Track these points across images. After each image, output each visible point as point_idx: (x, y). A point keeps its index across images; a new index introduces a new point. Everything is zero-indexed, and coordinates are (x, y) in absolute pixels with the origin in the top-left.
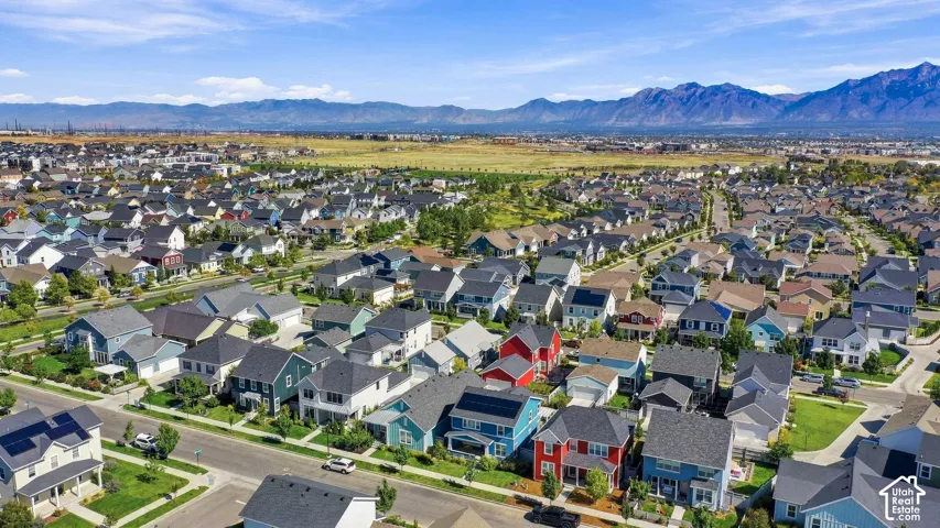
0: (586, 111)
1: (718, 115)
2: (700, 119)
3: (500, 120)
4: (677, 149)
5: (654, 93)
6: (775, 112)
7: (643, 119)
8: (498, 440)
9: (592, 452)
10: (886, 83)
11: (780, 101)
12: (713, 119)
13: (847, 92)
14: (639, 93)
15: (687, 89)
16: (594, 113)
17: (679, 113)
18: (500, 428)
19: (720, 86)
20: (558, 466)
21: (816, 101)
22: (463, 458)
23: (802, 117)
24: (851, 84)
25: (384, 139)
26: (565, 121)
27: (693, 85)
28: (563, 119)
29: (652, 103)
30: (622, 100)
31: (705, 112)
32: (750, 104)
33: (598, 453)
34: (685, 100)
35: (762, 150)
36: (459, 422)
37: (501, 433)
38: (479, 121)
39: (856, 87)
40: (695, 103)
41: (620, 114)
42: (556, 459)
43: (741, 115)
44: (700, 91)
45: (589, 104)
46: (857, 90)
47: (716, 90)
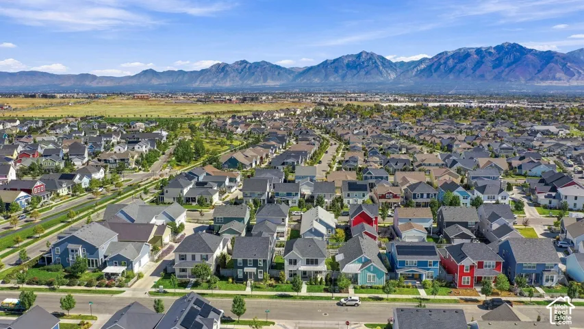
0: (180, 77)
1: (260, 79)
2: (249, 82)
3: (123, 83)
4: (252, 100)
5: (221, 67)
6: (290, 77)
7: (216, 82)
8: (428, 269)
9: (486, 266)
10: (346, 61)
11: (293, 72)
12: (257, 82)
13: (327, 66)
14: (212, 66)
15: (241, 64)
16: (185, 79)
17: (237, 79)
18: (430, 262)
19: (259, 63)
20: (472, 277)
21: (312, 72)
22: (410, 284)
23: (305, 80)
24: (328, 62)
25: (53, 97)
26: (167, 84)
27: (244, 62)
28: (166, 82)
29: (221, 73)
30: (202, 70)
31: (253, 78)
32: (277, 73)
33: (489, 266)
34: (240, 71)
35: (297, 100)
36: (403, 264)
37: (430, 265)
38: (109, 84)
39: (331, 63)
40: (246, 73)
41: (203, 79)
42: (471, 274)
43: (273, 79)
44: (248, 65)
45: (181, 72)
46: (332, 65)
47: (257, 65)
